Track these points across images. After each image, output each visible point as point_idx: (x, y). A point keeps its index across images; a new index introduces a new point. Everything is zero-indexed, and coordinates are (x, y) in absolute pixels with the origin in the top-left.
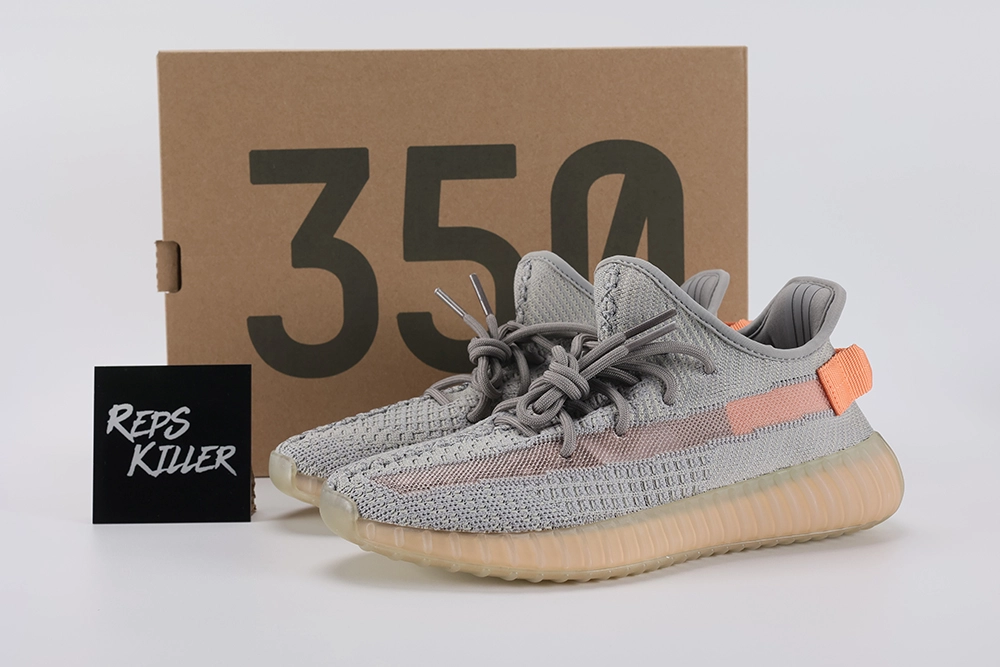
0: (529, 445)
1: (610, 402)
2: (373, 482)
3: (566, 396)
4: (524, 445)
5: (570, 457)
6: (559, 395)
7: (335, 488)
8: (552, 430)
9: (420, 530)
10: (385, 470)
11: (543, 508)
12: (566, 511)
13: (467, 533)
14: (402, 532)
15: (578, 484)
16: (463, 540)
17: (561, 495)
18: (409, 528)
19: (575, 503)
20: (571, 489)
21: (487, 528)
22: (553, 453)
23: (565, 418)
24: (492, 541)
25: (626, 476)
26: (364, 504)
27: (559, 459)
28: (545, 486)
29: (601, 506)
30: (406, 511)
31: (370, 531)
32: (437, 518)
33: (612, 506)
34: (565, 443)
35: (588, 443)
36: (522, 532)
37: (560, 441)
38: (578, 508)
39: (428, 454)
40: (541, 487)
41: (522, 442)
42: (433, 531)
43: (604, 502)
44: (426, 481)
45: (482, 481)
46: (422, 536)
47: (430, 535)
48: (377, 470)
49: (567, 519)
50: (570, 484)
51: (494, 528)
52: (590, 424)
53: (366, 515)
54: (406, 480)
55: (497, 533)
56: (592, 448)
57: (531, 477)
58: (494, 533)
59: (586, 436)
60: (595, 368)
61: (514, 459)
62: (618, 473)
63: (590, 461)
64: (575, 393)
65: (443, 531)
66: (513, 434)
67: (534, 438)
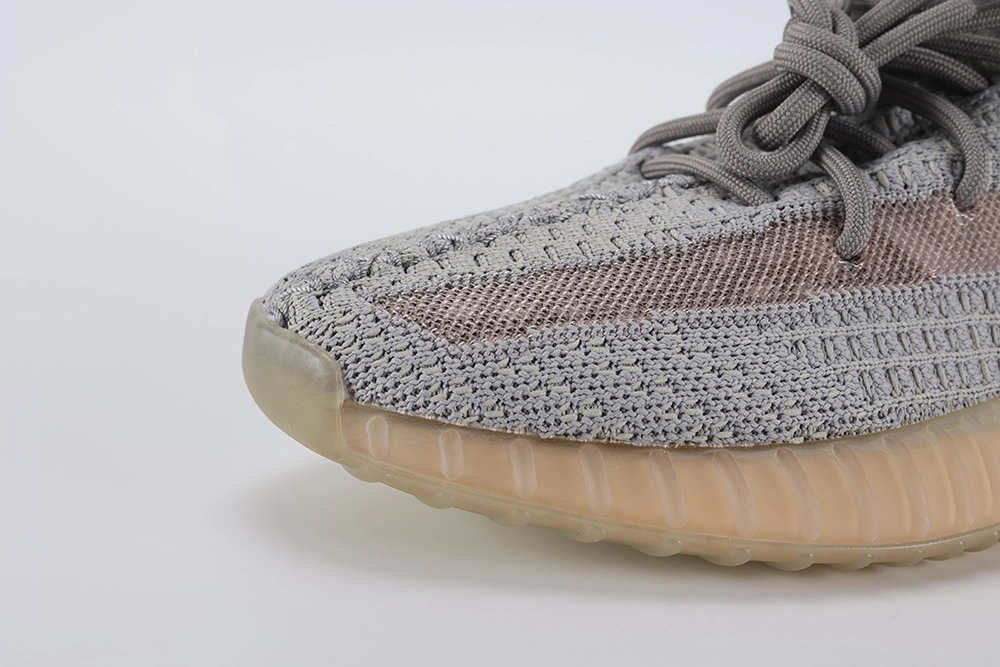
0: (759, 224)
1: (928, 128)
2: (381, 312)
3: (831, 103)
4: (748, 227)
5: (856, 258)
6: (818, 101)
7: (285, 322)
8: (804, 187)
9: (504, 436)
10: (411, 280)
11: (809, 386)
12: (861, 393)
13: (621, 447)
14: (459, 442)
15: (882, 326)
16: (614, 466)
17: (848, 353)
18: (476, 431)
19: (879, 375)
20: (868, 340)
21: (673, 437)
22: (818, 246)
23: (837, 162)
24: (685, 469)
25: (982, 308)
26: (360, 368)
27: (835, 263)
28: (807, 331)
29: (935, 381)
30: (468, 388)
31: (376, 434)
32: (547, 409)
33: (957, 380)
34: (848, 225)
35: (896, 227)
36: (758, 447)
37: (834, 217)
38: (886, 386)
39: (508, 241)
40: (800, 333)
41: (737, 217)
42: (537, 440)
43: (942, 371)
44: (514, 310)
45: (656, 314)
46: (509, 452)
47: (533, 452)
48: (387, 280)
49: (862, 414)
50: (863, 327)
51: (689, 435)
52: (899, 179)
53: (364, 395)
54: (463, 309)
55: (697, 449)
56: (905, 237)
57: (764, 307)
58: (688, 448)
59: (888, 208)
60: (898, 41)
61: (724, 257)
62: (966, 299)
63: (906, 271)
64: (854, 95)
65: (562, 442)
66: (707, 199)
67: (768, 210)
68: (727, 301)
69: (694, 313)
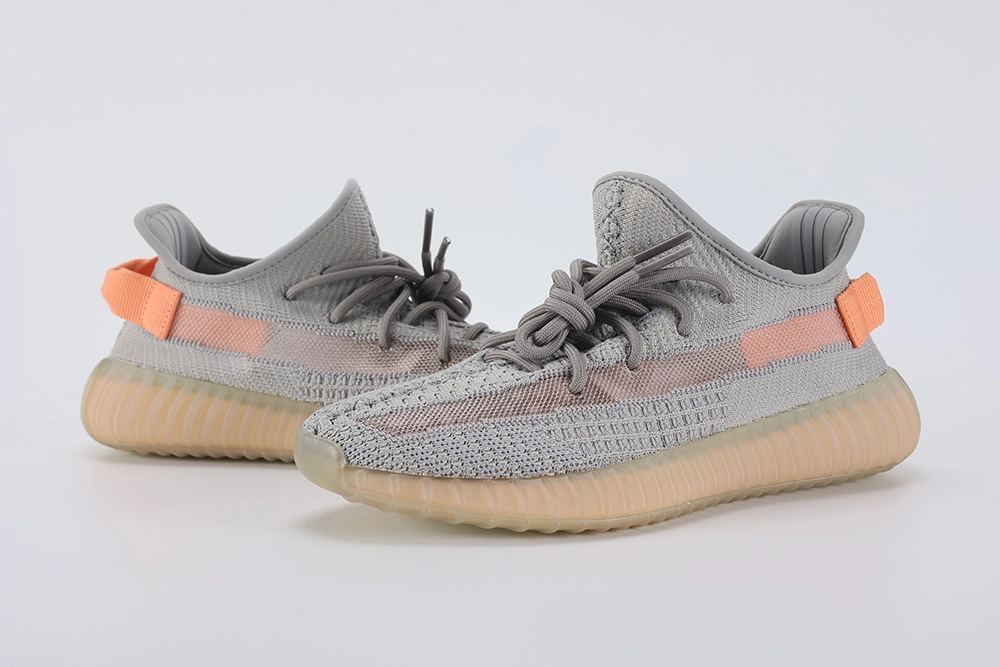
0: (533, 380)
1: (618, 332)
2: (360, 425)
3: (570, 326)
4: (529, 381)
5: (579, 393)
6: (564, 324)
7: (316, 432)
8: (556, 363)
9: (418, 477)
10: (373, 411)
11: (555, 450)
12: (580, 452)
13: (471, 479)
14: (398, 480)
15: (591, 423)
16: (468, 487)
17: (574, 435)
18: (406, 475)
19: (589, 445)
20: (584, 429)
21: (494, 474)
22: (562, 389)
23: (571, 350)
24: (500, 488)
25: (641, 414)
26: (352, 449)
27: (568, 396)
28: (555, 426)
29: (617, 447)
30: (401, 456)
31: (361, 480)
32: (437, 463)
33: (628, 447)
34: (574, 379)
35: (598, 378)
36: (533, 478)
37: (569, 375)
38: (593, 449)
39: (419, 393)
40: (551, 427)
41: (524, 377)
42: (433, 478)
43: (620, 443)
44: (421, 422)
45: (485, 420)
46: (420, 483)
47: (432, 483)
48: (362, 411)
49: (581, 462)
50: (581, 423)
51: (501, 473)
52: (600, 356)
53: (355, 461)
54: (399, 423)
55: (505, 479)
56: (603, 382)
57: (540, 415)
58: (501, 478)
59: (595, 370)
60: (603, 295)
61: (518, 395)
62: (632, 411)
63: (602, 398)
64: (581, 322)
65: (444, 478)
66: (512, 369)
67: (538, 373)
68: (518, 414)
69: (503, 419)
